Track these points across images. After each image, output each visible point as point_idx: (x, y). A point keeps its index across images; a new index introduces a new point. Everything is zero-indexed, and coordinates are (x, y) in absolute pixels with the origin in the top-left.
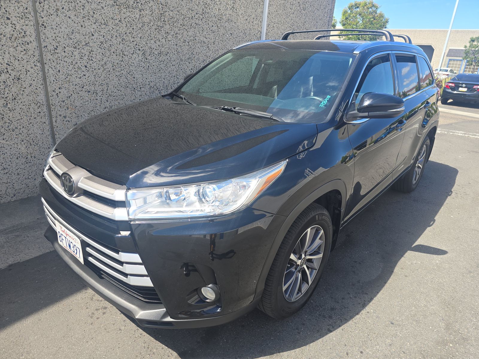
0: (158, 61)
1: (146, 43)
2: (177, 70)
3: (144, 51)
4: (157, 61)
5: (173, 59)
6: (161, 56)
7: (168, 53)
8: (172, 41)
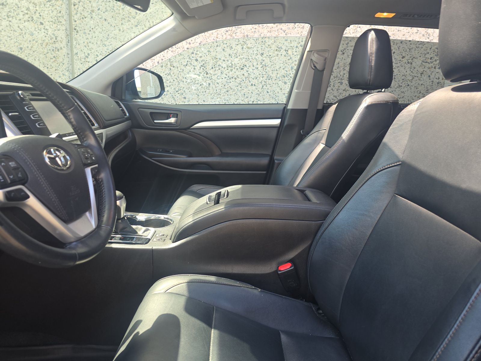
0: (227, 77)
1: (209, 51)
2: (258, 93)
3: (204, 62)
4: (223, 78)
5: (252, 76)
6: (232, 70)
7: (246, 66)
8: (255, 49)
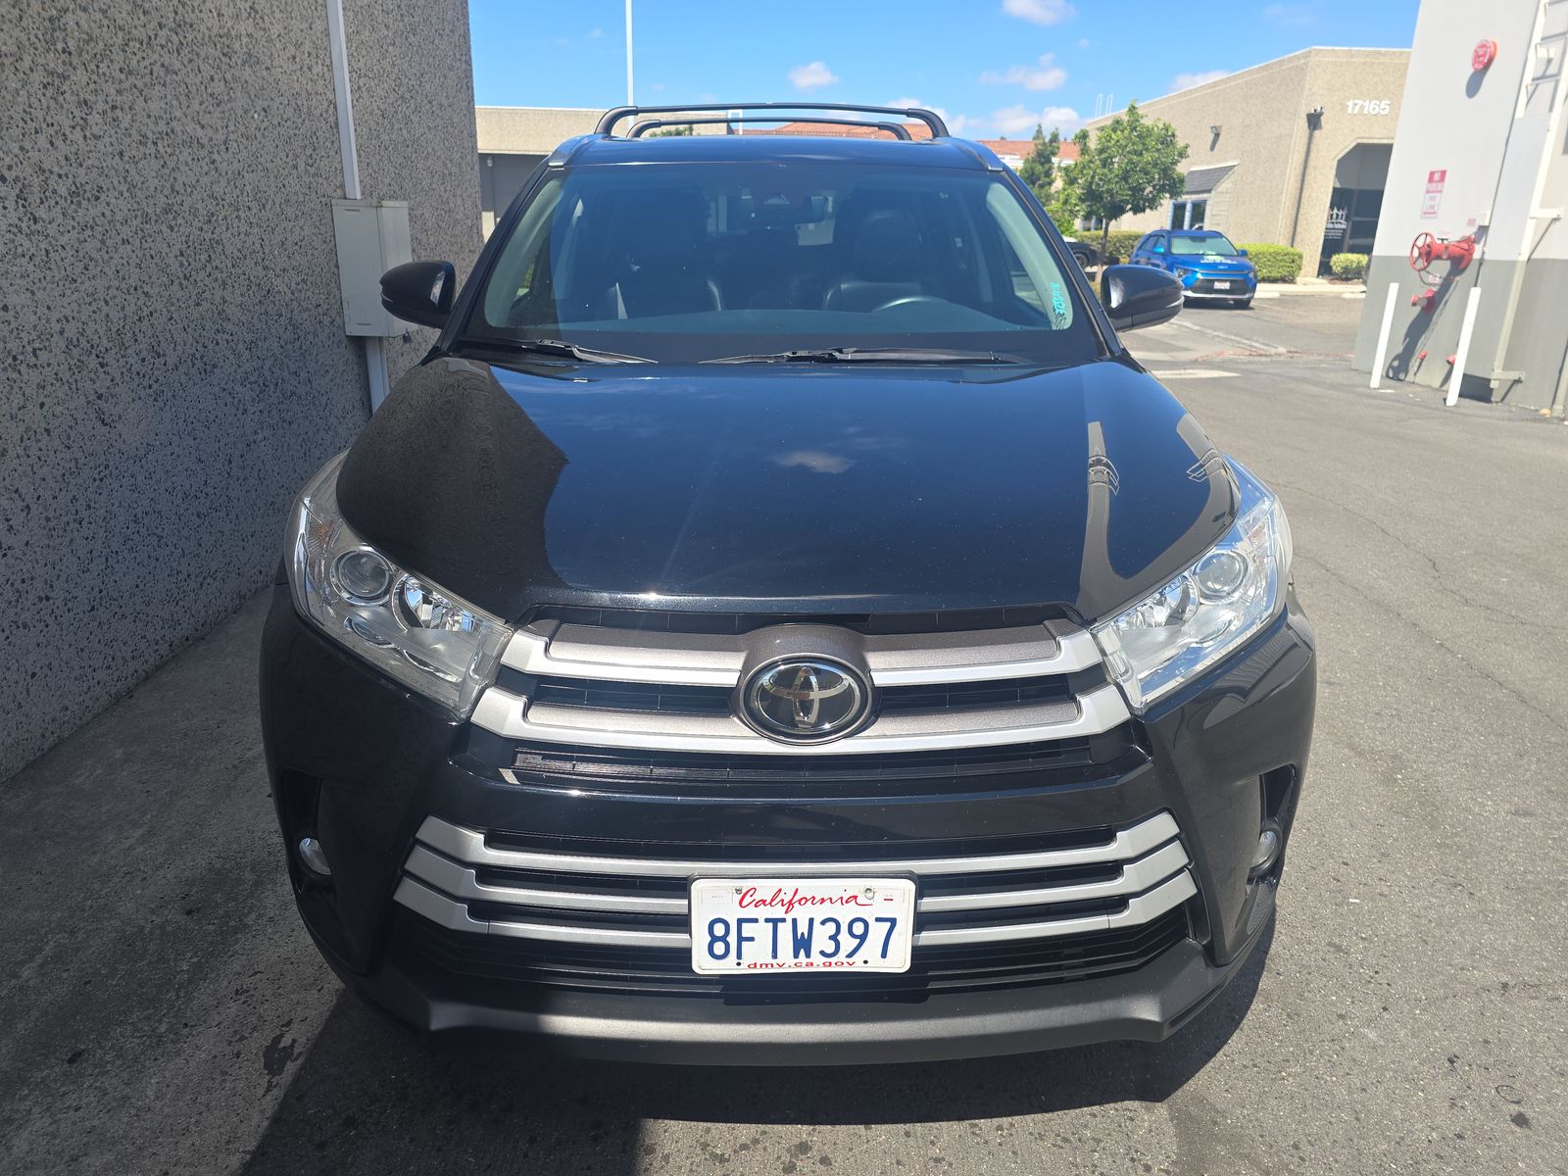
0: (76, 224)
1: (22, 148)
2: (138, 261)
3: (20, 184)
4: (70, 228)
5: (119, 217)
6: (79, 204)
7: (102, 188)
8: (107, 140)
